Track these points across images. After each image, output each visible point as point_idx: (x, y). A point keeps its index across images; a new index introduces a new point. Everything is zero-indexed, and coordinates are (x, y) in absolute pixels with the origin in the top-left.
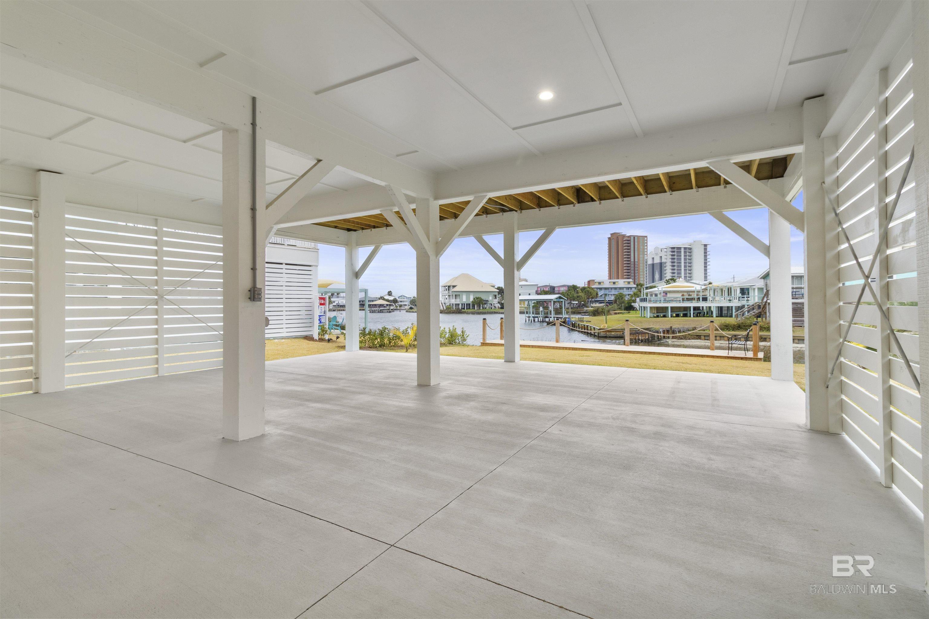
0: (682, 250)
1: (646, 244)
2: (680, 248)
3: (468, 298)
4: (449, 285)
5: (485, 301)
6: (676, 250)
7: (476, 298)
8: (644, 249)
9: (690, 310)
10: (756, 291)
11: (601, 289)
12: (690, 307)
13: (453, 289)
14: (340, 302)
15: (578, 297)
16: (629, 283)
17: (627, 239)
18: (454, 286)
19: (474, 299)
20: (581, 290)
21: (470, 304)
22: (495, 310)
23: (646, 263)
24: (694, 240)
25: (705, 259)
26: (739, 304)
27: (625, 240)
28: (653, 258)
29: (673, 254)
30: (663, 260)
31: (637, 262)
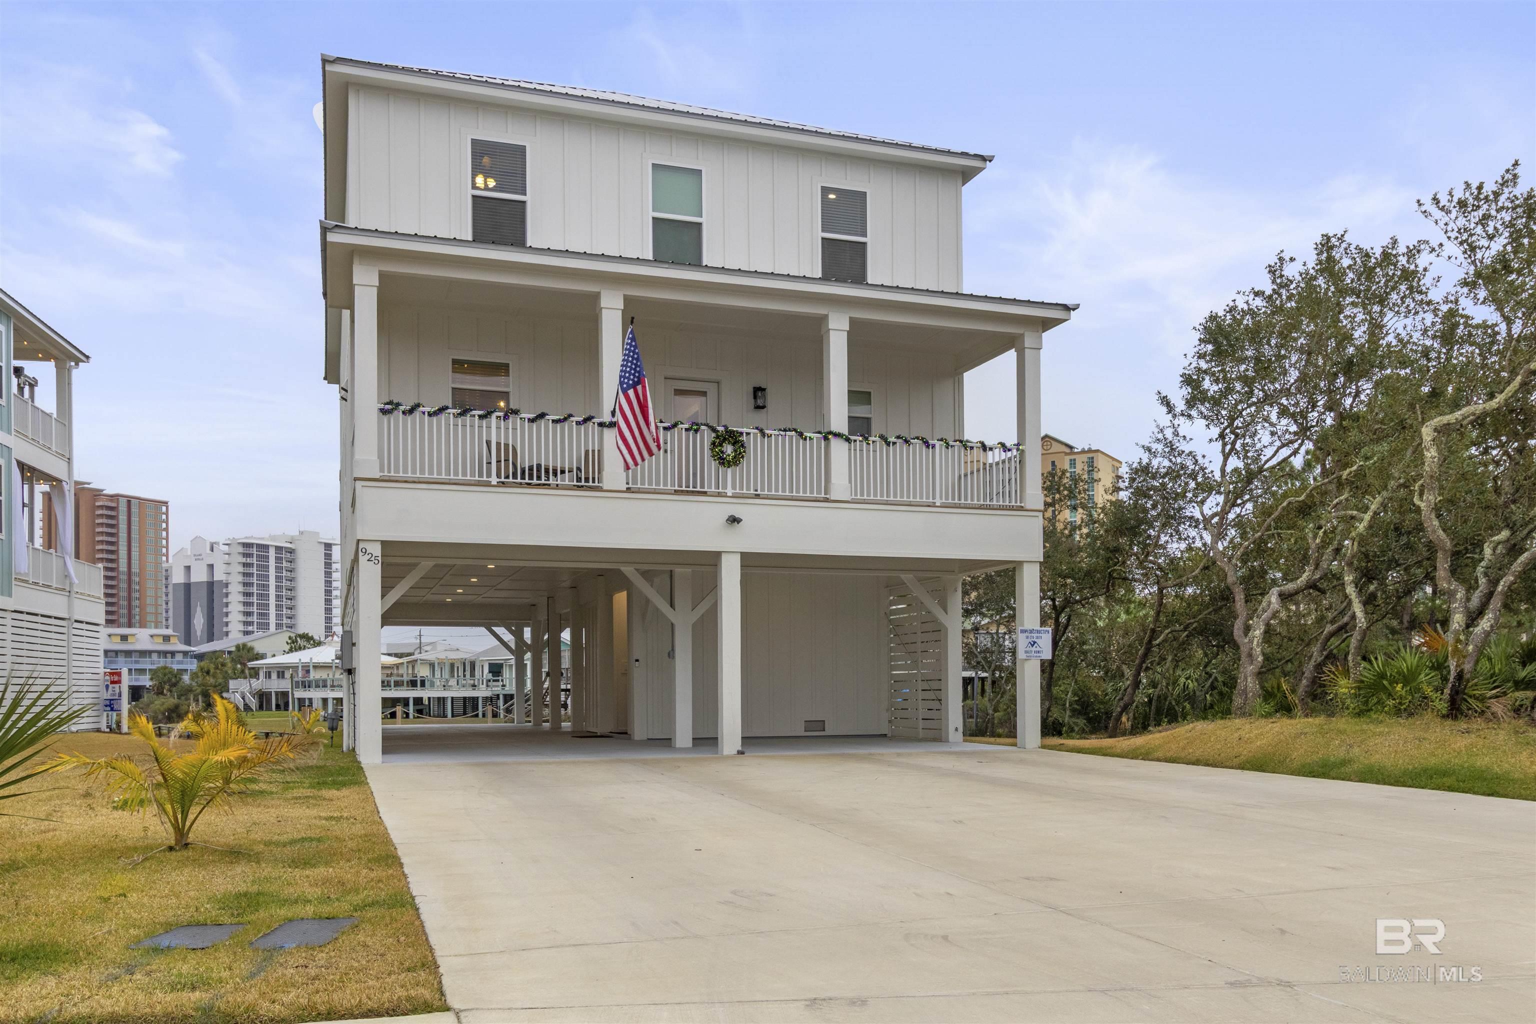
0: (272, 553)
1: (164, 525)
2: (265, 547)
6: (254, 551)
8: (159, 538)
17: (106, 504)
23: (167, 579)
24: (302, 530)
27: (101, 507)
28: (188, 568)
29: (249, 560)
30: (219, 576)
31: (139, 575)
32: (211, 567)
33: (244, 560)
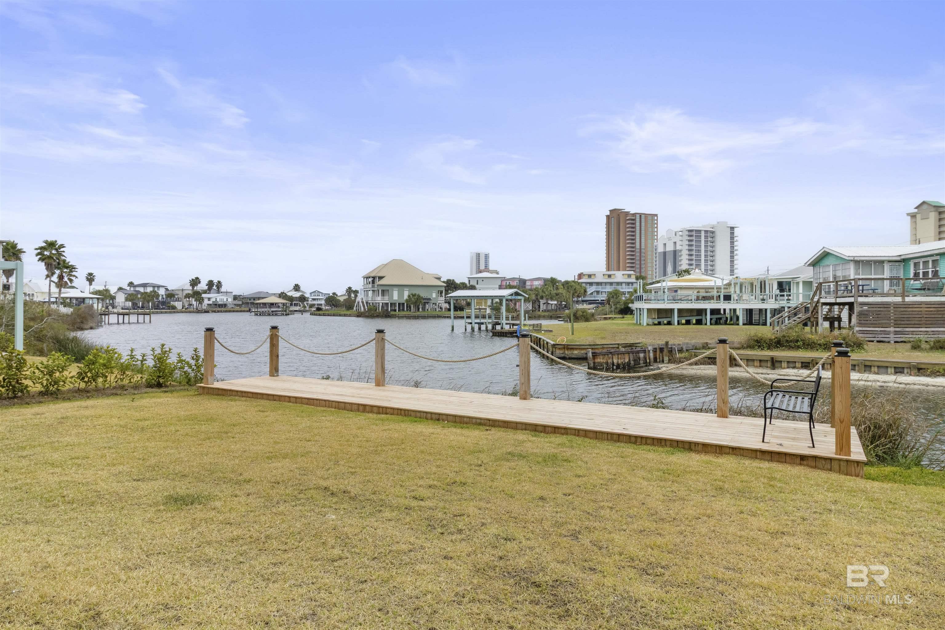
0: (703, 234)
1: (656, 226)
2: (699, 231)
3: (401, 295)
4: (373, 275)
5: (426, 299)
6: (694, 233)
7: (412, 294)
8: (653, 232)
9: (706, 315)
10: (801, 285)
11: (591, 284)
12: (706, 310)
13: (379, 281)
14: (218, 300)
15: (557, 295)
16: (629, 276)
17: (631, 218)
18: (381, 278)
19: (409, 296)
20: (563, 285)
21: (403, 304)
22: (439, 313)
23: (656, 250)
24: (718, 221)
25: (731, 247)
26: (776, 306)
27: (629, 220)
28: (665, 244)
29: (691, 238)
30: (678, 248)
31: (645, 249)
32: (675, 243)
33: (689, 238)
